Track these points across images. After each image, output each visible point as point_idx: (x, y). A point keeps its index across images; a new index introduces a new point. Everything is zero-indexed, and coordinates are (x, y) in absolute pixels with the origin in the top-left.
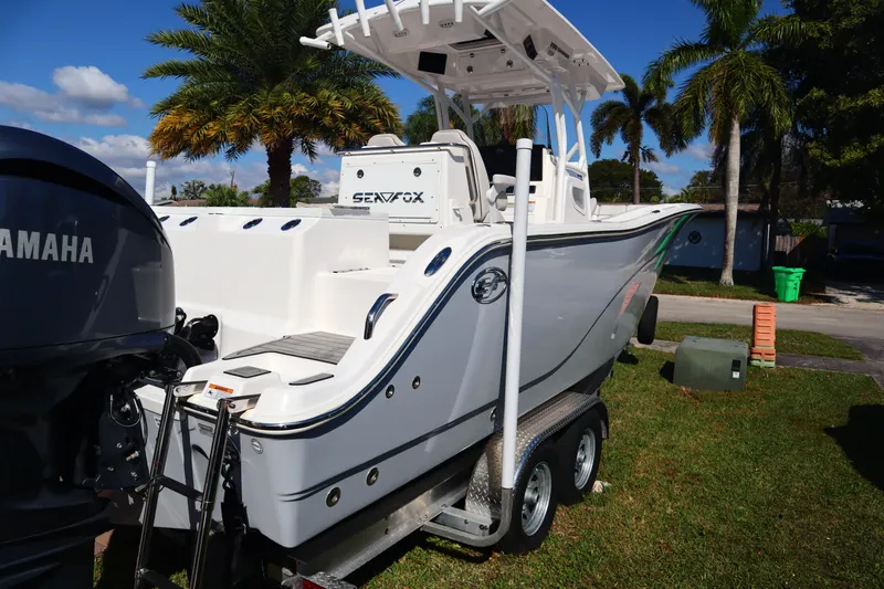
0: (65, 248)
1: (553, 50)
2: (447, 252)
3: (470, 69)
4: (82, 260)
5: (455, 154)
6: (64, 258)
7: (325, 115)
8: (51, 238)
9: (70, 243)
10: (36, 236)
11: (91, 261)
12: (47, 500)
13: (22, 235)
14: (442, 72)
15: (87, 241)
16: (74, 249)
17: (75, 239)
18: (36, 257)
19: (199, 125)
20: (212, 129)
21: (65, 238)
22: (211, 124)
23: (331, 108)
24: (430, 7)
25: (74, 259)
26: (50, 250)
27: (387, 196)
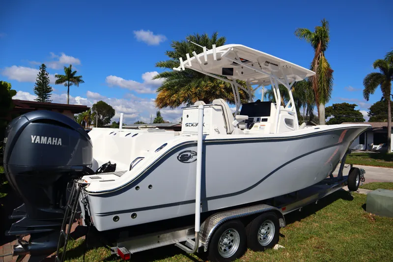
0: (54, 141)
1: (267, 64)
2: (166, 144)
3: (242, 73)
4: (58, 144)
5: (216, 108)
6: (53, 144)
7: (216, 90)
8: (50, 138)
9: (55, 140)
10: (46, 138)
11: (61, 144)
12: (50, 210)
13: (42, 137)
14: (232, 75)
15: (60, 139)
16: (56, 141)
17: (56, 139)
18: (45, 143)
19: (170, 96)
20: (174, 97)
21: (54, 139)
22: (175, 95)
23: (220, 87)
24: (207, 55)
25: (56, 144)
26: (50, 141)
27: (195, 124)
